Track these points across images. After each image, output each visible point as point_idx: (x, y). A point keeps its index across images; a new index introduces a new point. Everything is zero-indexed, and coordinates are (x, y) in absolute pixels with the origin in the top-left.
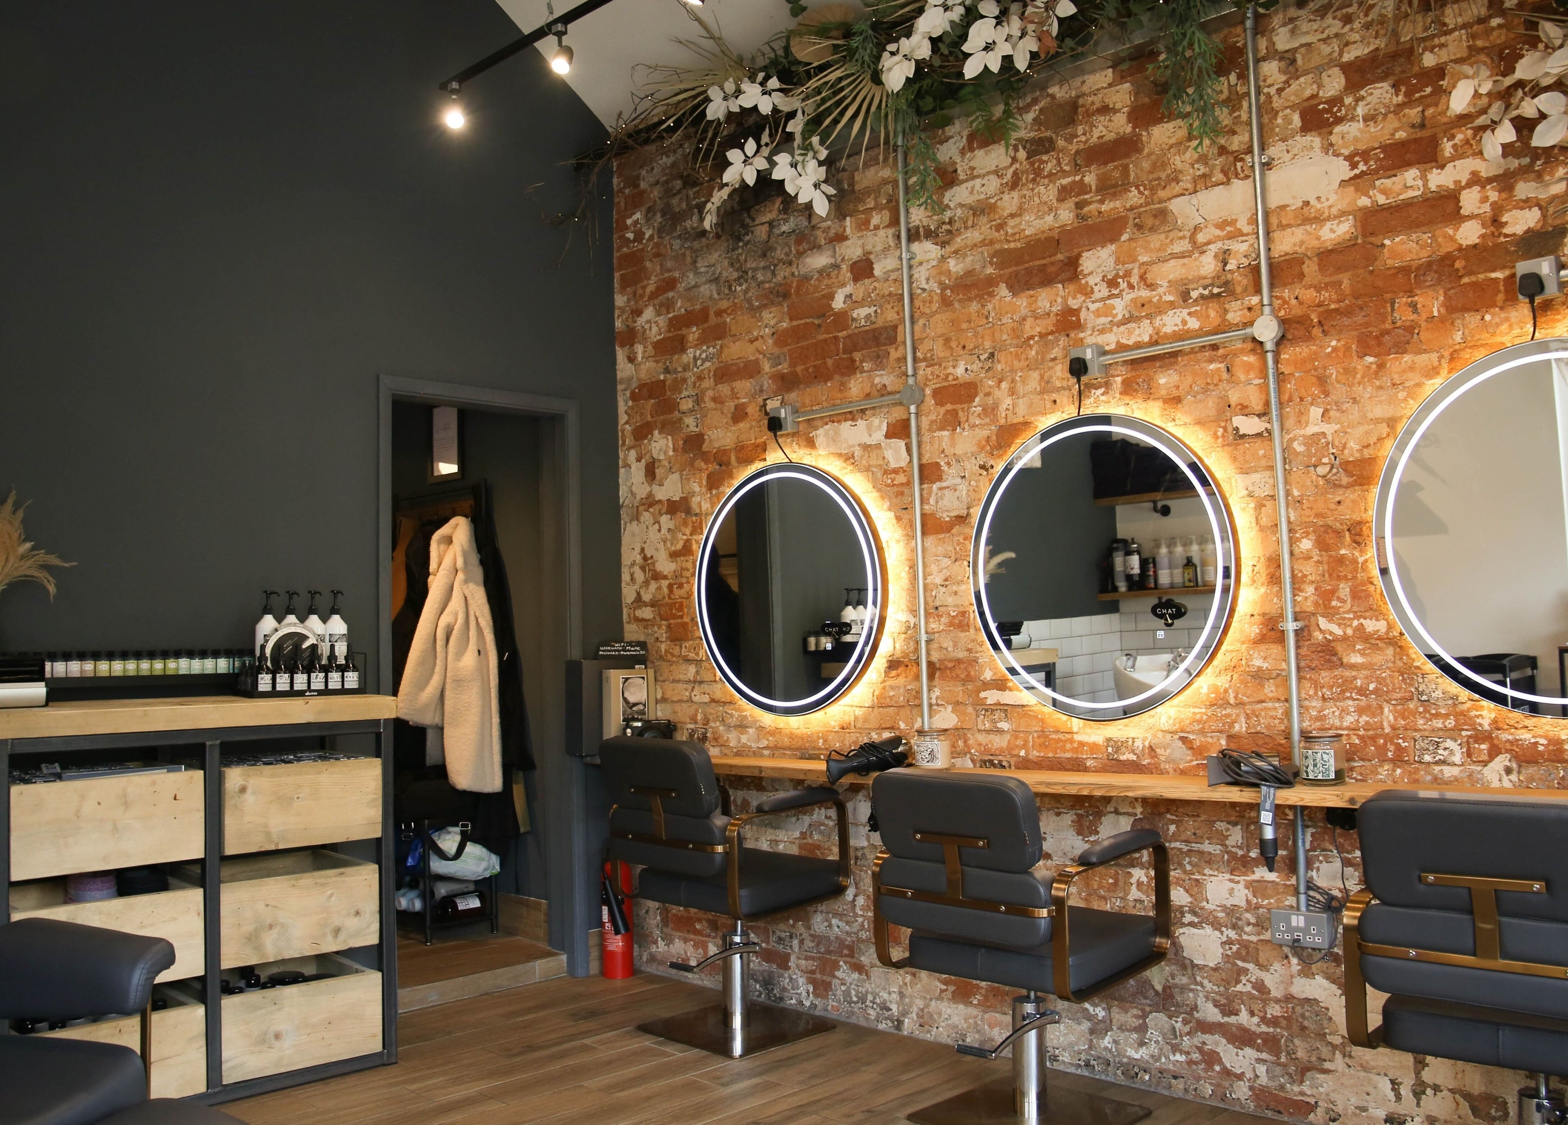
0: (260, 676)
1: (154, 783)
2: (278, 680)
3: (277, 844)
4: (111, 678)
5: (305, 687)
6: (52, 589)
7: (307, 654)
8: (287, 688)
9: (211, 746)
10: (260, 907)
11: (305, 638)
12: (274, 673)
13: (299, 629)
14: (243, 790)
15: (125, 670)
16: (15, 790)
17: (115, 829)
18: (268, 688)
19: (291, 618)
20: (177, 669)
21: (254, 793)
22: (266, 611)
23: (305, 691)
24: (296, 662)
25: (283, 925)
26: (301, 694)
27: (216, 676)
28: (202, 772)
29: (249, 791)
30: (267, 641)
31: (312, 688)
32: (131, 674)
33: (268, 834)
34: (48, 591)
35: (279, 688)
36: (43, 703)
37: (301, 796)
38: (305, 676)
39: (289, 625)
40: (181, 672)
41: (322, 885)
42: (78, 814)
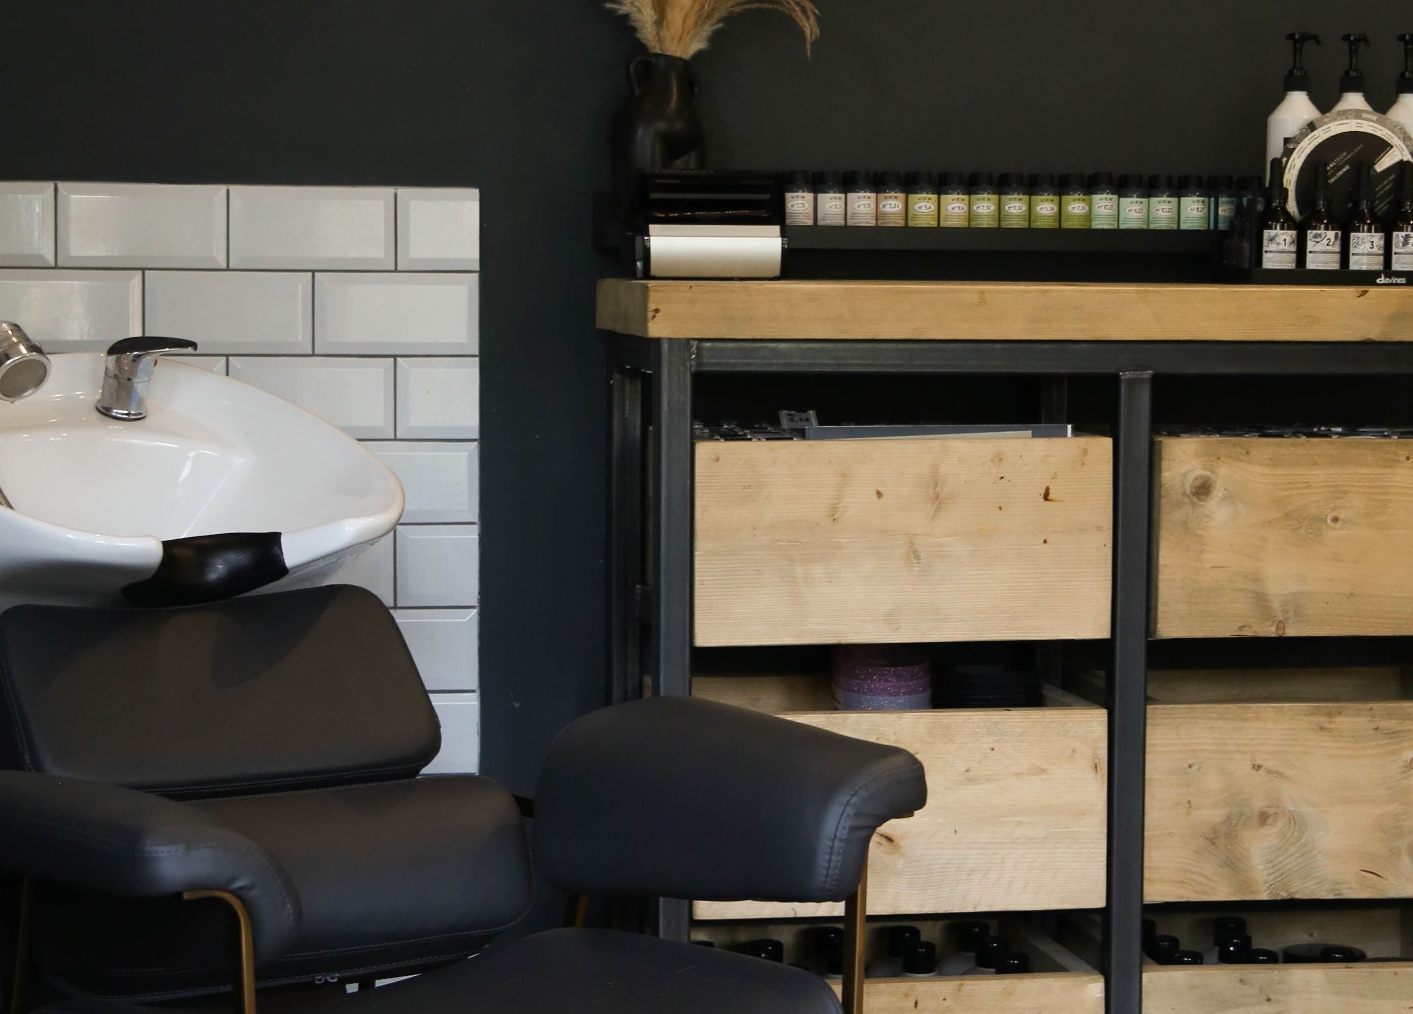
0: (1267, 233)
1: (999, 458)
2: (1310, 245)
3: (1281, 624)
4: (939, 232)
5: (1376, 264)
6: (810, 28)
7: (1386, 186)
8: (1331, 263)
9: (1130, 381)
10: (1241, 767)
11: (1383, 146)
12: (1301, 229)
13: (1369, 126)
14: (1203, 489)
15: (970, 215)
16: (705, 450)
17: (914, 554)
18: (1287, 262)
19: (1354, 100)
20: (1089, 217)
21: (1230, 498)
22: (1293, 83)
23: (1377, 274)
24: (1356, 204)
25: (1294, 820)
26: (1366, 278)
27: (1175, 236)
28: (1106, 443)
29: (1218, 493)
30: (1288, 153)
31: (1396, 267)
32: (985, 223)
33: (1260, 599)
34: (801, 33)
35: (1313, 263)
36: (777, 271)
37: (1342, 515)
38: (1378, 239)
39: (1345, 114)
40: (1097, 224)
41: (1393, 734)
42: (834, 515)
